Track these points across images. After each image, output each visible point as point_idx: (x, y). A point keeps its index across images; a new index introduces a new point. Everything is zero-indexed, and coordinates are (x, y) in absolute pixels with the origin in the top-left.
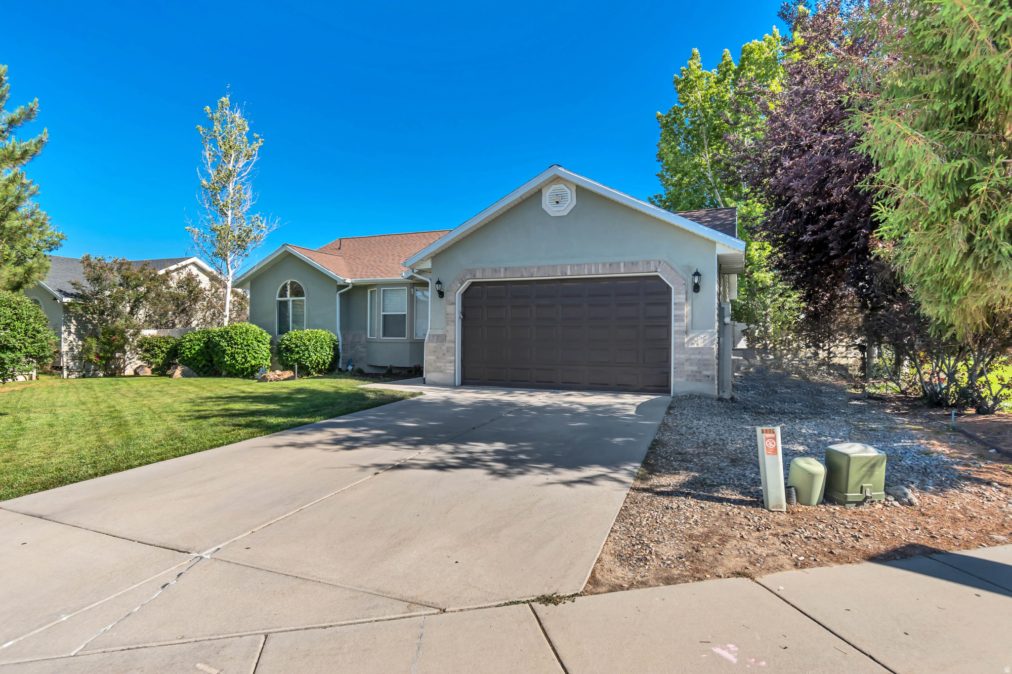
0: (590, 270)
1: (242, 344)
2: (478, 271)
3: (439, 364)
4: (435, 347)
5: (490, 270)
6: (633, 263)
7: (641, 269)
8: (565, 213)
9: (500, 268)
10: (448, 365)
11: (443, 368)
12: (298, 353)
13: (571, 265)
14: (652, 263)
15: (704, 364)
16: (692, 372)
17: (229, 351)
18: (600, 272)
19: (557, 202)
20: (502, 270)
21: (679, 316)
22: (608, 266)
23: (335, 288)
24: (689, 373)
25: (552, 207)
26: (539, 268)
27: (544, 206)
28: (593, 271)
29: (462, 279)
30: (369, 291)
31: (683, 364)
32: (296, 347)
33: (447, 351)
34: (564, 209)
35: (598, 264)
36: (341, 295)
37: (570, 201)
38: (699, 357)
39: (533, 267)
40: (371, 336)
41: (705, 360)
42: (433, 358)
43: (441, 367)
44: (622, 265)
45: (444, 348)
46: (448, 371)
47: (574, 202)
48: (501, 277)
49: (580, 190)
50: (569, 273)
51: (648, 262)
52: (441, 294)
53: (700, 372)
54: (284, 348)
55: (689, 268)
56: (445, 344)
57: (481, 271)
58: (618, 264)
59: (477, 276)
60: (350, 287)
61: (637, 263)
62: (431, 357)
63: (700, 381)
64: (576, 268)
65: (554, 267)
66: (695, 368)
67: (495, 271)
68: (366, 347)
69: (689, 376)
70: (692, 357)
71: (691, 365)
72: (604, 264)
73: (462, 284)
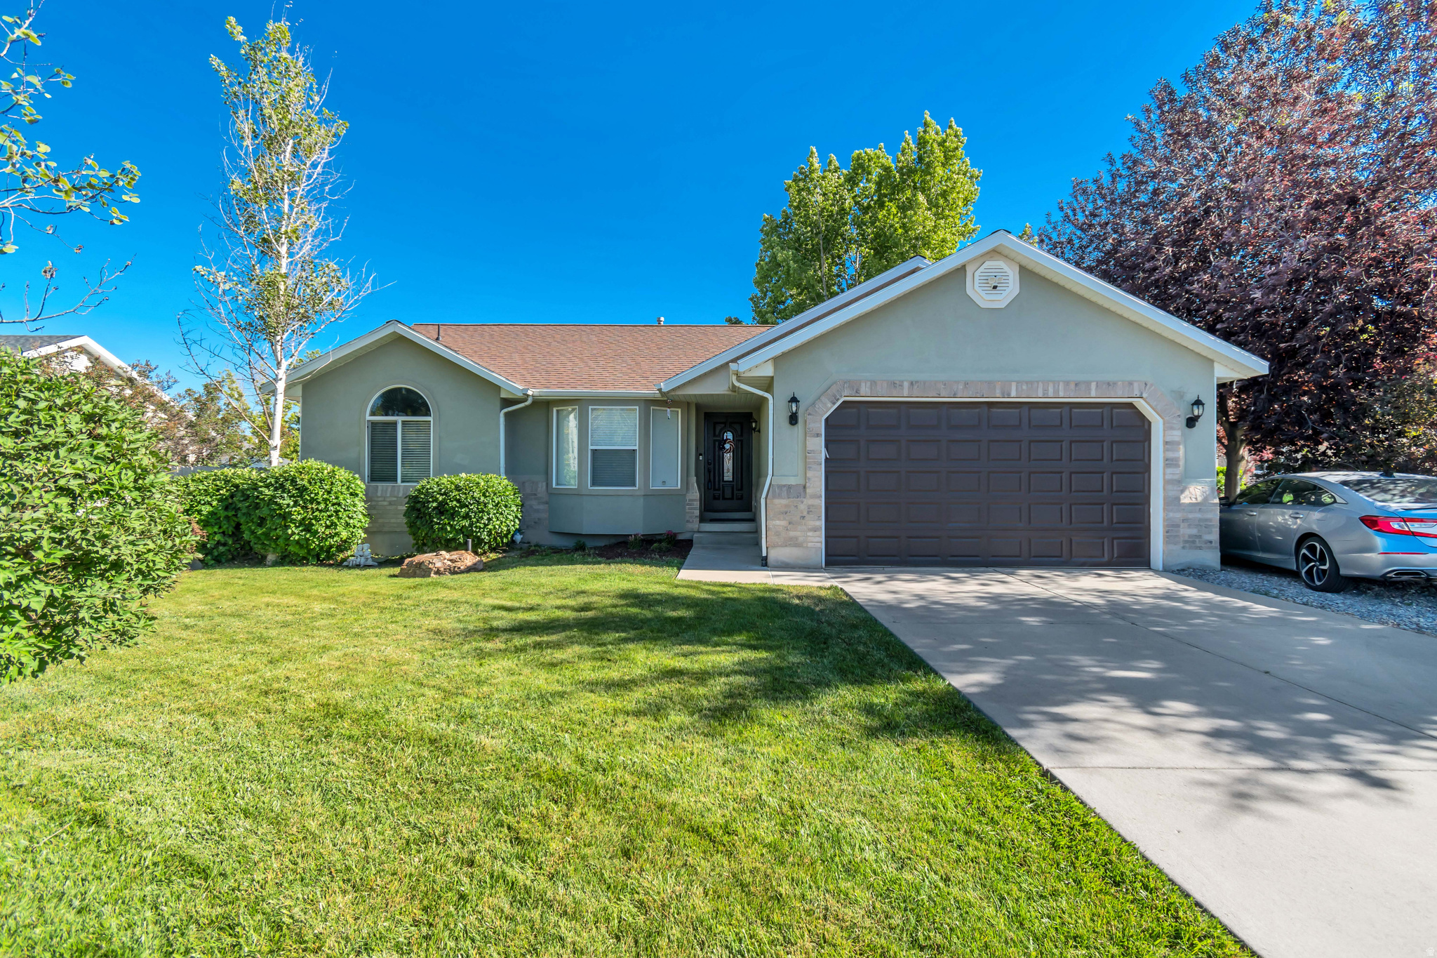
0: (1045, 390)
1: (325, 500)
2: (863, 385)
3: (792, 534)
4: (786, 506)
5: (885, 385)
6: (1109, 384)
7: (1120, 393)
8: (1003, 305)
9: (902, 382)
10: (810, 534)
11: (801, 539)
12: (467, 516)
13: (1018, 382)
14: (1136, 385)
15: (1203, 524)
16: (1190, 536)
17: (297, 514)
18: (1061, 394)
19: (995, 287)
20: (906, 384)
21: (1172, 459)
22: (1072, 386)
23: (498, 404)
24: (1187, 538)
25: (983, 294)
26: (966, 384)
27: (969, 291)
28: (1051, 393)
29: (835, 396)
30: (555, 410)
31: (1178, 526)
32: (461, 507)
33: (808, 512)
34: (1002, 299)
35: (1059, 382)
36: (506, 414)
37: (1012, 287)
38: (1198, 515)
39: (958, 382)
40: (557, 484)
41: (1207, 520)
42: (783, 523)
43: (797, 538)
44: (1093, 385)
45: (802, 507)
46: (810, 545)
47: (1017, 291)
48: (904, 395)
49: (1026, 273)
50: (1013, 393)
51: (1131, 383)
52: (793, 419)
53: (1200, 537)
54: (435, 508)
55: (1180, 395)
56: (805, 500)
57: (868, 384)
58: (1088, 384)
59: (863, 392)
60: (529, 402)
61: (1115, 383)
62: (778, 522)
63: (1200, 548)
64: (1024, 387)
65: (991, 384)
66: (1194, 531)
67: (893, 384)
68: (547, 503)
69: (1186, 542)
70: (1190, 516)
71: (1189, 526)
72: (1067, 383)
73: (834, 404)
